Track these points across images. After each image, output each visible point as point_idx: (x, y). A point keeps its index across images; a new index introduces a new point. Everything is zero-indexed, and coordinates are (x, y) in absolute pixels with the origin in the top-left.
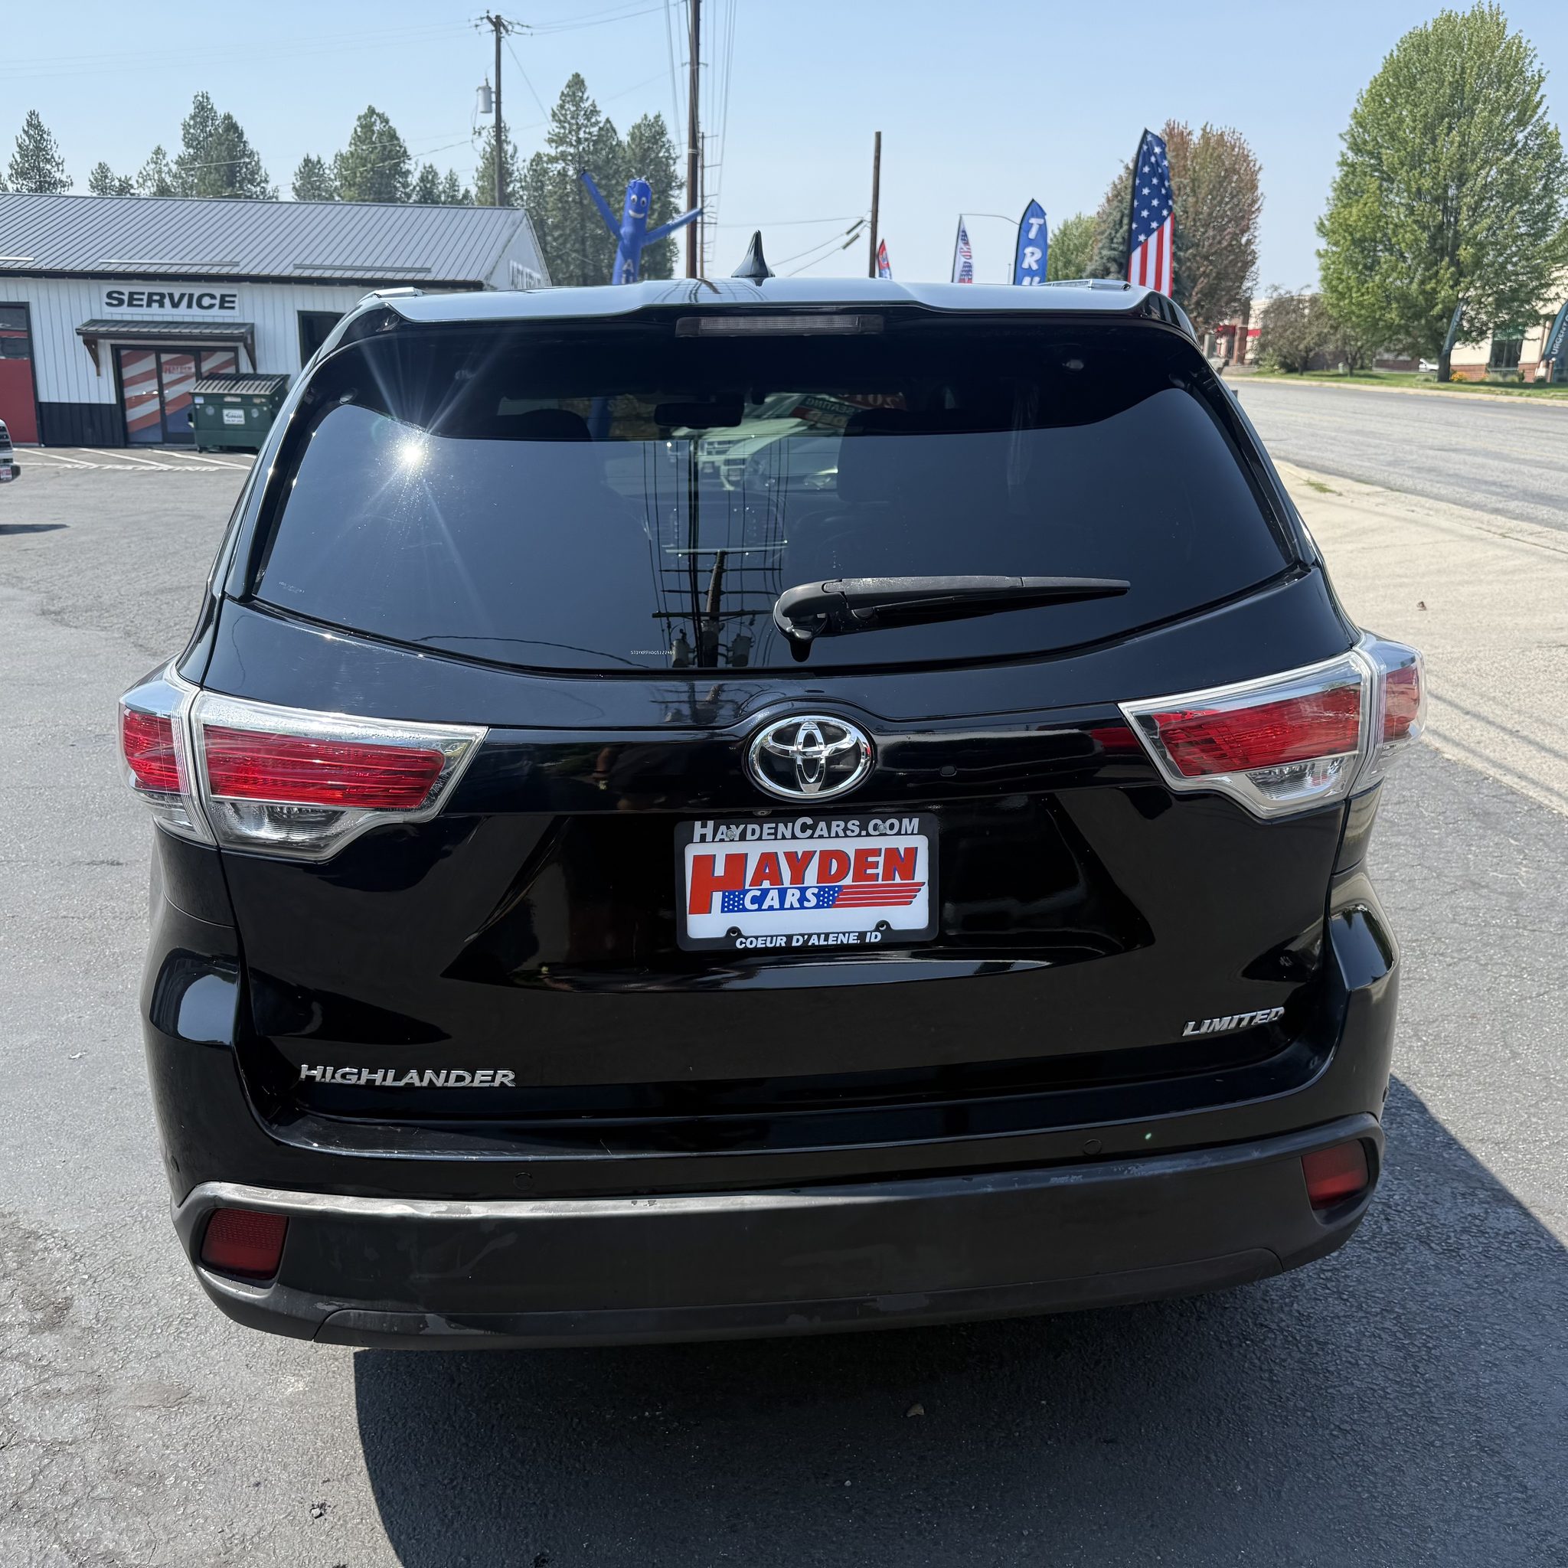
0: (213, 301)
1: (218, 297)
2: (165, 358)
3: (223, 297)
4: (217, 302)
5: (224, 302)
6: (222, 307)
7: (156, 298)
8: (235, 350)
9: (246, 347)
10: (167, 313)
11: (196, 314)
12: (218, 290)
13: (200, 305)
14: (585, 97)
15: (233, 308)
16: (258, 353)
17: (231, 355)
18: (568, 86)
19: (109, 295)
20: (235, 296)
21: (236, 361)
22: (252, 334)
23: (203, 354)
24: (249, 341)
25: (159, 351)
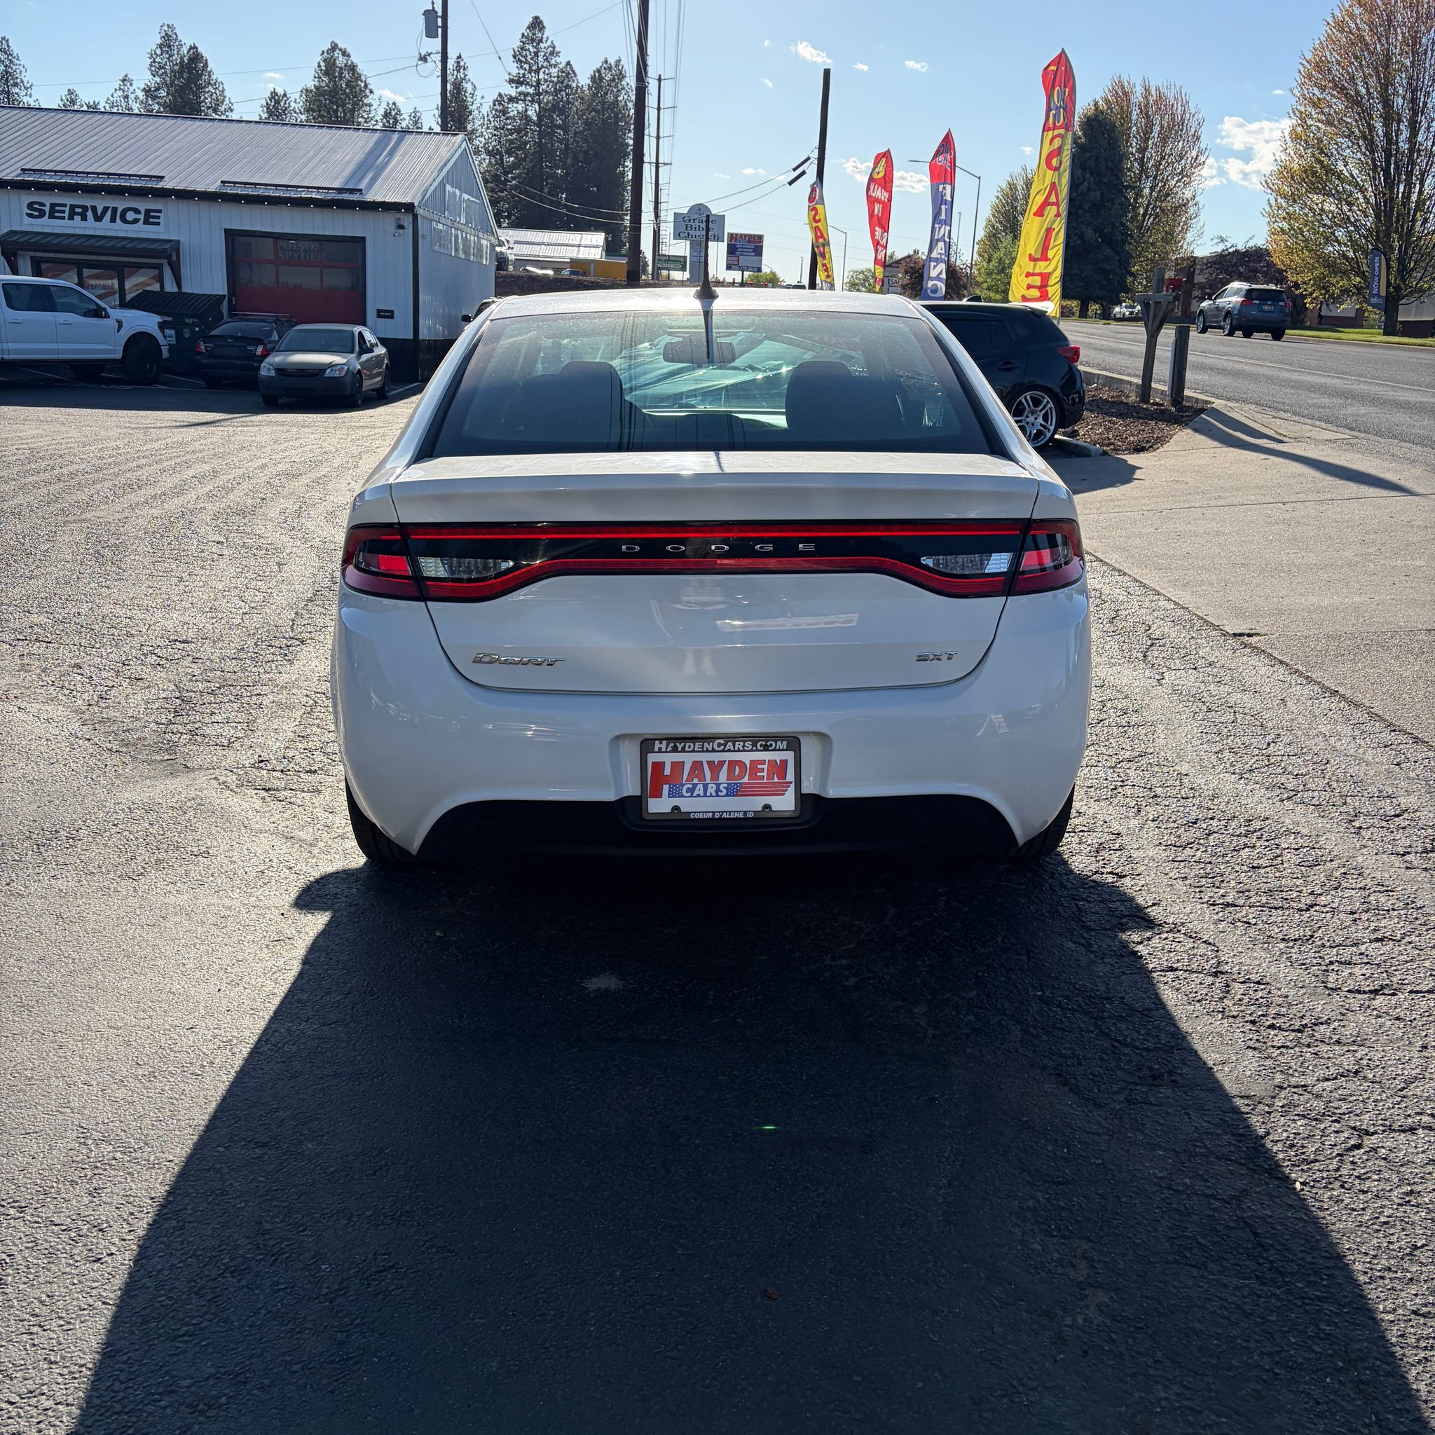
0: (137, 216)
1: (143, 212)
2: (86, 272)
3: (148, 211)
4: (142, 217)
5: (150, 218)
6: (146, 222)
7: (79, 210)
8: (159, 267)
9: (170, 264)
10: (89, 227)
11: (119, 229)
12: (143, 205)
13: (124, 220)
14: (545, 37)
15: (158, 224)
16: (184, 271)
17: (156, 272)
18: (529, 28)
19: (30, 206)
20: (160, 211)
21: (160, 279)
22: (178, 251)
23: (126, 269)
24: (174, 258)
25: (80, 266)
